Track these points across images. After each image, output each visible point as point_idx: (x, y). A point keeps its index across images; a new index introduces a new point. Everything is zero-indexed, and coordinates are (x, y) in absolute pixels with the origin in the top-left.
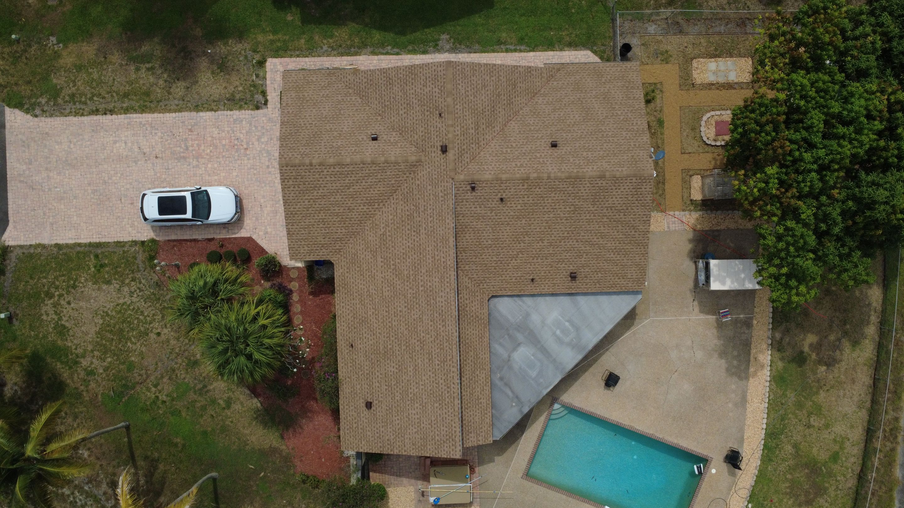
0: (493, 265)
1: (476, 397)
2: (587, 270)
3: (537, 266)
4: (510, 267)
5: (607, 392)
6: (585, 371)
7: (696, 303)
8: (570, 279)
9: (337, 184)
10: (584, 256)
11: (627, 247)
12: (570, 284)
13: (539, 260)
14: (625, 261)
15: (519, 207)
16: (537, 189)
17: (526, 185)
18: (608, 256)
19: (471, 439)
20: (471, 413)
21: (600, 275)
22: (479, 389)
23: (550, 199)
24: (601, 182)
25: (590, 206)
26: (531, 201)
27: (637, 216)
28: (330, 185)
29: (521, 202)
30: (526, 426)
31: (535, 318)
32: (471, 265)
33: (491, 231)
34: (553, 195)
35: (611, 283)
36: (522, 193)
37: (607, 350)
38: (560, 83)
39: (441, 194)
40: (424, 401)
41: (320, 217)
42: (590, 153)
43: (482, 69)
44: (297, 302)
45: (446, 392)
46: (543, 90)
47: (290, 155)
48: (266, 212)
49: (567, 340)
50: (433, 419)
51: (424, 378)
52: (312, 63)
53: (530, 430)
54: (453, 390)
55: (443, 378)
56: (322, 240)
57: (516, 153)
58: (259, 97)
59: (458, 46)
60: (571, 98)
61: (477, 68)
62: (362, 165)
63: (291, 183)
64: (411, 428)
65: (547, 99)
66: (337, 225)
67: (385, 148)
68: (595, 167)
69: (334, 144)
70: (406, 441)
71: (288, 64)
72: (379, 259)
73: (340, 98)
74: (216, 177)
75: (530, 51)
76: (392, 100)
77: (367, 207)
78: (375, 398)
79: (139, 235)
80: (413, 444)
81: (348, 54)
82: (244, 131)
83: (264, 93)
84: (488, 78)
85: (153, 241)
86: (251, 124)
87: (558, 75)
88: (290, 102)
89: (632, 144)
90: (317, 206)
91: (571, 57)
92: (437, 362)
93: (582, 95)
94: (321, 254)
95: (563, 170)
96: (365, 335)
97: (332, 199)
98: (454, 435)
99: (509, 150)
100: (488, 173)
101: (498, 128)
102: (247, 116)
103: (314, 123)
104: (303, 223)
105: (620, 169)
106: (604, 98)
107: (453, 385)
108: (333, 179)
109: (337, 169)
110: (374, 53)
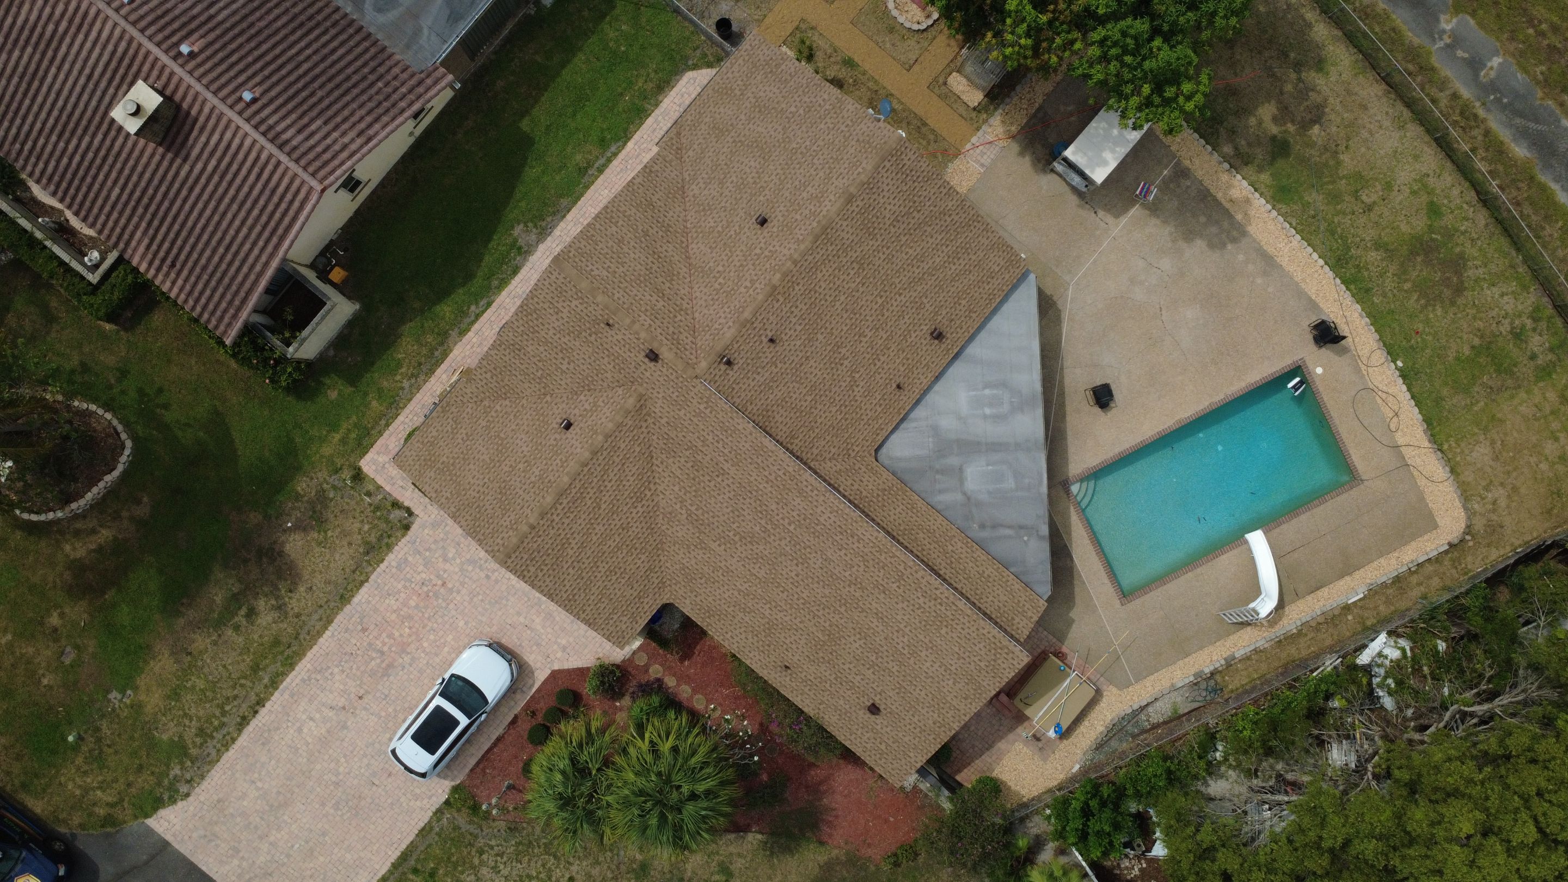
0: (839, 417)
1: (978, 576)
2: (944, 313)
3: (886, 368)
4: (860, 399)
5: (1110, 414)
6: (1064, 416)
7: (1101, 213)
8: (936, 342)
9: (583, 517)
10: (925, 301)
11: (959, 241)
12: (943, 346)
13: (883, 359)
14: (974, 258)
15: (799, 328)
16: (797, 288)
17: (780, 297)
18: (950, 273)
19: (1020, 626)
20: (991, 598)
21: (964, 302)
22: (971, 564)
23: (821, 283)
24: (855, 204)
25: (871, 243)
26: (804, 308)
27: (933, 198)
28: (575, 526)
29: (794, 320)
30: (1066, 546)
31: (947, 424)
32: (817, 444)
33: (797, 385)
34: (820, 275)
35: (985, 296)
36: (785, 310)
37: (1062, 369)
38: (695, 146)
39: (702, 407)
40: (927, 641)
41: (603, 571)
42: (809, 188)
43: (598, 226)
44: (678, 685)
45: (939, 606)
46: (686, 175)
47: (499, 541)
48: (539, 627)
49: (1006, 408)
50: (956, 649)
51: (899, 618)
52: (410, 416)
53: (1074, 545)
54: (943, 596)
55: (920, 594)
56: (631, 592)
57: (732, 274)
58: (396, 514)
59: (544, 224)
60: (725, 150)
61: (592, 232)
62: (586, 469)
63: (532, 569)
64: (944, 684)
65: (700, 180)
66: (630, 559)
67: (589, 423)
68: (832, 197)
69: (533, 479)
70: (954, 703)
71: (387, 446)
72: (714, 546)
73: (484, 424)
74: (446, 649)
75: (625, 144)
76: (540, 364)
77: (640, 505)
78: (872, 695)
79: (434, 799)
80: (965, 699)
81: (438, 363)
82: (421, 568)
83: (396, 505)
84: (614, 229)
85: (455, 789)
86: (419, 553)
87: (684, 140)
88: (437, 486)
89: (843, 128)
90: (587, 562)
91: (676, 100)
92: (895, 586)
93: (733, 134)
94: (647, 607)
95: (801, 238)
96: (787, 642)
97: (595, 539)
98: (996, 641)
99: (721, 280)
100: (725, 329)
101: (685, 270)
102: (406, 549)
103: (486, 480)
104: (592, 598)
105: (860, 170)
106: (760, 111)
107: (938, 592)
108: (572, 516)
109: (565, 502)
110: (463, 333)
